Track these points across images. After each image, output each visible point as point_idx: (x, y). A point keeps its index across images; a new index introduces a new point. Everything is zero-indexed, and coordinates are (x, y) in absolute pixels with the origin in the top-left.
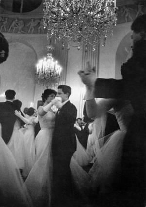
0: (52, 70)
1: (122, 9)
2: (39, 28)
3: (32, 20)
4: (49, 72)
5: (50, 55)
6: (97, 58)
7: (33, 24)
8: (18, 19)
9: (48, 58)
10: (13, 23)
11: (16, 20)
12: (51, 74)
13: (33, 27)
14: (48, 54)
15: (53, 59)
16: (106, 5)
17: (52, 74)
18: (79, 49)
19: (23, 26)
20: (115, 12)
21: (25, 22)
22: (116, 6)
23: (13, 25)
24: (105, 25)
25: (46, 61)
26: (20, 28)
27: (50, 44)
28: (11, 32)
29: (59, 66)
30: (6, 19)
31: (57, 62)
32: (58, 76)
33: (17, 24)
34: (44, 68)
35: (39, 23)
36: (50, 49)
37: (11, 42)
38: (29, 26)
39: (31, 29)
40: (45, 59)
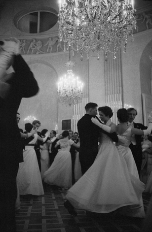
0: (74, 86)
1: (142, 16)
2: (58, 46)
3: (50, 39)
4: (71, 89)
5: (70, 72)
6: (120, 71)
7: (51, 43)
8: (36, 39)
9: (68, 75)
10: (31, 44)
11: (34, 41)
12: (72, 91)
13: (52, 45)
14: (68, 71)
15: (73, 75)
16: (124, 8)
17: (74, 90)
18: (98, 59)
19: (41, 46)
20: (134, 15)
21: (43, 42)
22: (135, 8)
23: (31, 46)
24: (125, 30)
25: (67, 78)
26: (38, 48)
27: (69, 60)
28: (30, 54)
29: (80, 82)
30: (24, 41)
31: (78, 78)
32: (80, 93)
33: (35, 45)
34: (65, 85)
35: (57, 41)
36: (70, 65)
37: (31, 63)
38: (48, 45)
39: (50, 48)
40: (65, 76)
